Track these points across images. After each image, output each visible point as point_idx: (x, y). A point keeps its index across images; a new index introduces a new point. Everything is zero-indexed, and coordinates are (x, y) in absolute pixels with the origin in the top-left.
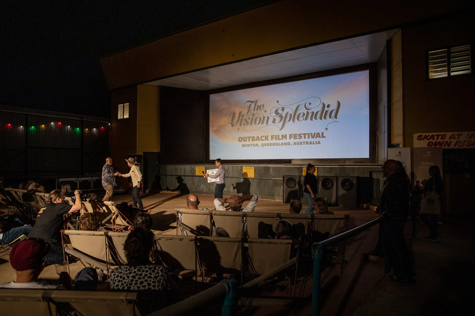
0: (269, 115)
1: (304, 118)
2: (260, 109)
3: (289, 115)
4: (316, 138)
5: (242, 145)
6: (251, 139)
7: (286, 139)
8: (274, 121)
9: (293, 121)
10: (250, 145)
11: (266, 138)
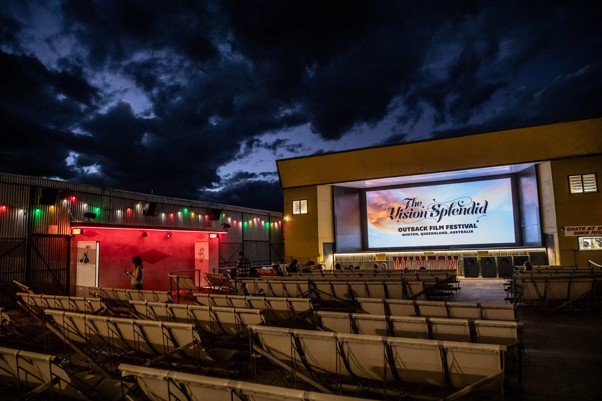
0: (427, 210)
1: (458, 213)
2: (418, 205)
3: (445, 211)
4: (469, 228)
5: (402, 234)
6: (410, 229)
8: (432, 215)
9: (449, 215)
10: (410, 235)
11: (425, 228)
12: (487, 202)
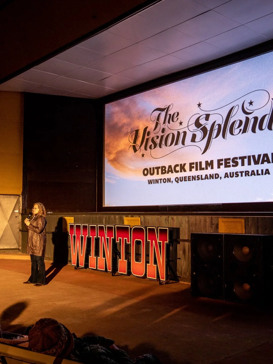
0: (186, 130)
1: (240, 130)
2: (173, 121)
3: (217, 127)
4: (262, 163)
5: (148, 180)
6: (160, 171)
7: (212, 168)
8: (193, 140)
9: (224, 136)
10: (159, 181)
11: (183, 168)
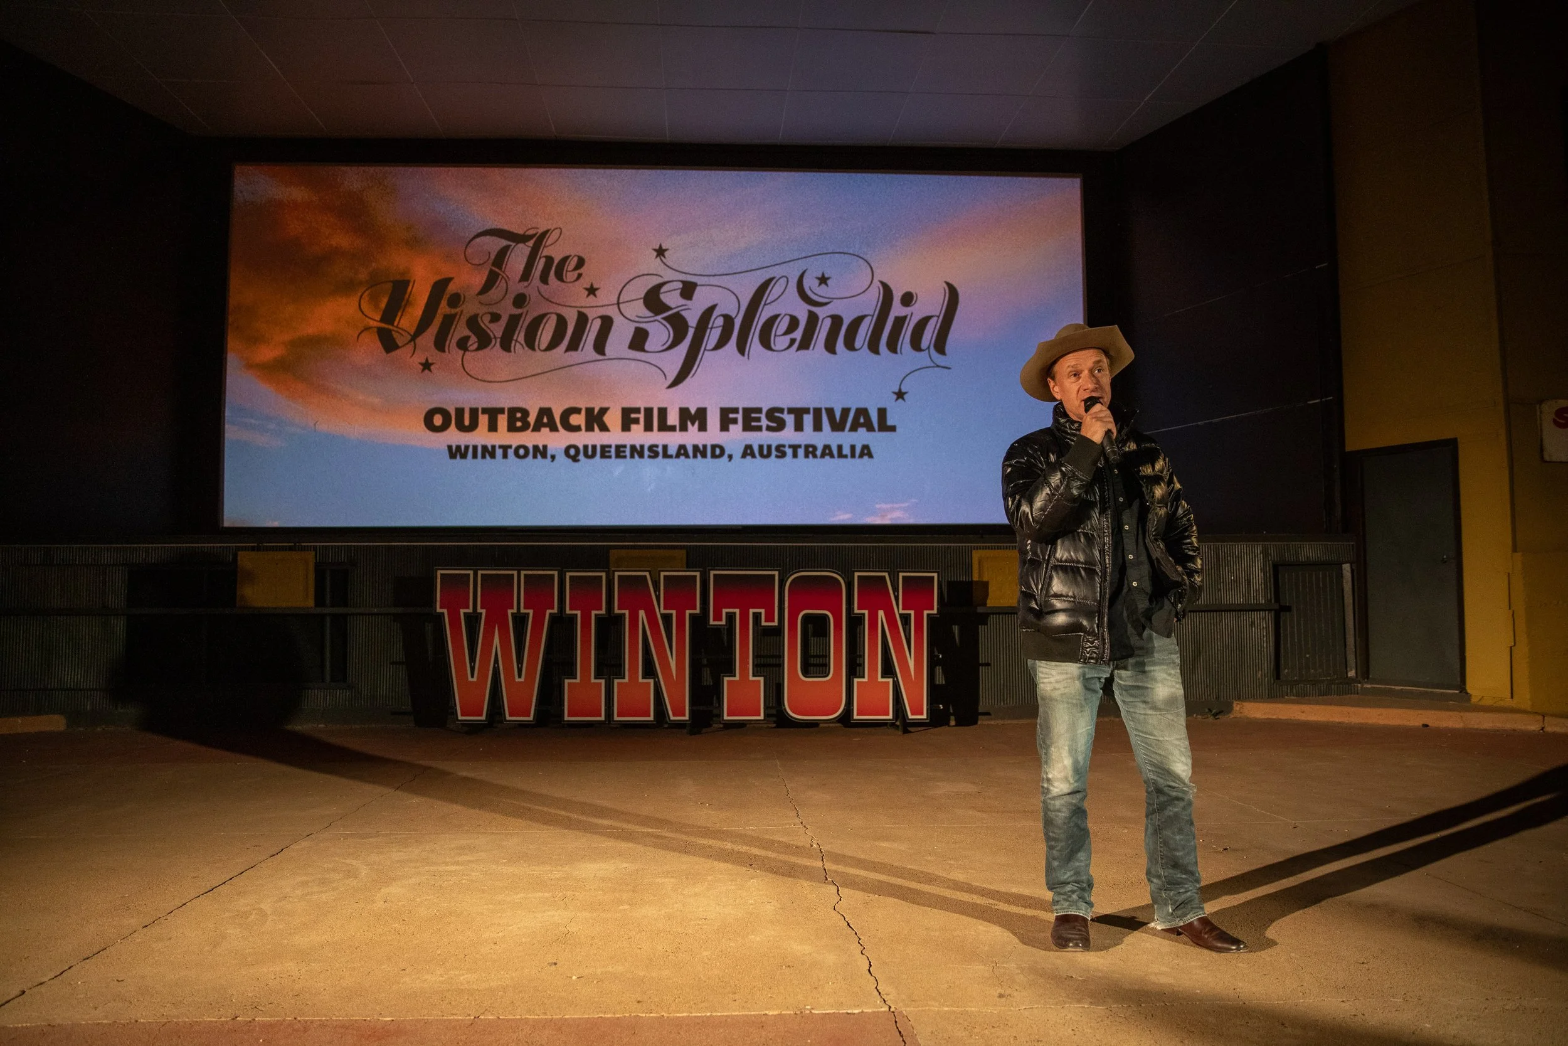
0: (612, 312)
1: (793, 341)
2: (559, 278)
3: (720, 321)
5: (450, 447)
6: (502, 421)
7: (703, 428)
8: (639, 341)
9: (741, 348)
10: (499, 452)
11: (596, 420)
12: (953, 294)
